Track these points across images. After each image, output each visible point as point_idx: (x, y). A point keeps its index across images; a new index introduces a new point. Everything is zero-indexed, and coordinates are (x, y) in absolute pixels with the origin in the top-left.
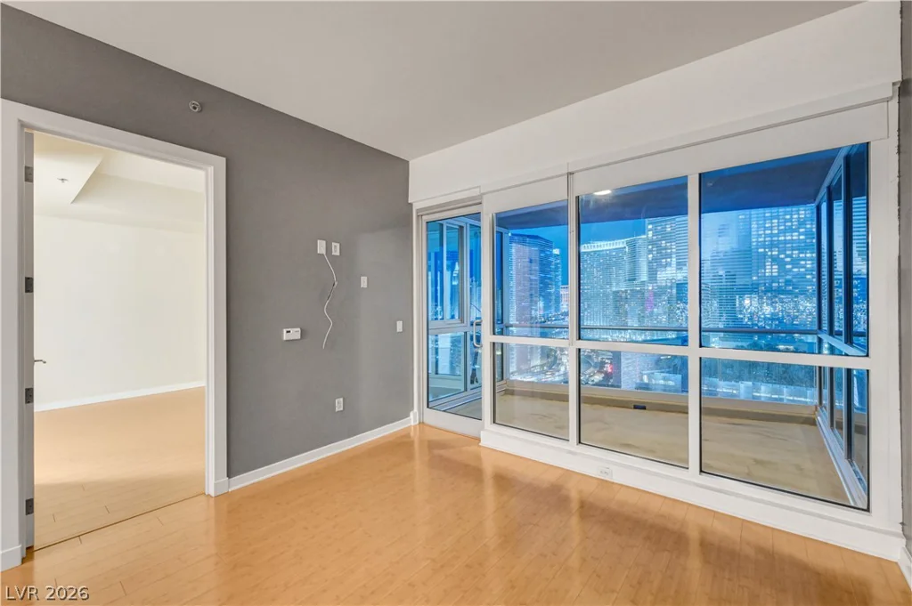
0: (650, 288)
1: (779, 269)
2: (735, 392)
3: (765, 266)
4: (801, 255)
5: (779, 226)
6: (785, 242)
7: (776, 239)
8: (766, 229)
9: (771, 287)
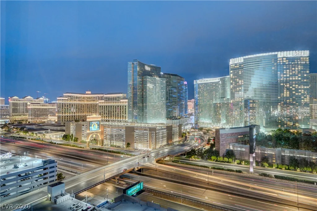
0: (232, 102)
1: (290, 93)
2: (273, 153)
3: (284, 92)
4: (299, 87)
5: (289, 73)
6: (293, 81)
7: (288, 79)
8: (284, 74)
9: (286, 102)
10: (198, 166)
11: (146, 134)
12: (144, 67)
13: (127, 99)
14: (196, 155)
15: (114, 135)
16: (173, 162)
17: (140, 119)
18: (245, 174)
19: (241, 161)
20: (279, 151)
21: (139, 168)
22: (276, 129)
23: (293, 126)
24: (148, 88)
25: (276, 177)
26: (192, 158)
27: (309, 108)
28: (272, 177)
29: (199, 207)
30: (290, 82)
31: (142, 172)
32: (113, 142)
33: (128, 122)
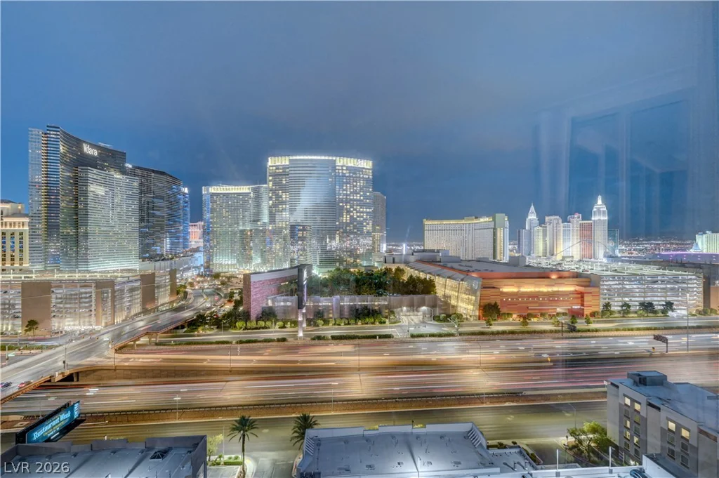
0: (271, 228)
1: (350, 217)
2: (329, 304)
3: (343, 215)
4: (361, 210)
5: (350, 189)
6: (354, 200)
7: (348, 197)
9: (346, 229)
10: (211, 343)
11: (88, 295)
12: (81, 149)
13: (26, 216)
14: (207, 323)
16: (156, 345)
17: (68, 263)
18: (291, 341)
19: (285, 322)
20: (337, 300)
21: (67, 372)
22: (333, 269)
23: (353, 263)
24: (90, 194)
25: (334, 338)
26: (198, 332)
27: (371, 239)
28: (328, 339)
29: (213, 416)
30: (351, 202)
31: (75, 379)
33: (31, 272)
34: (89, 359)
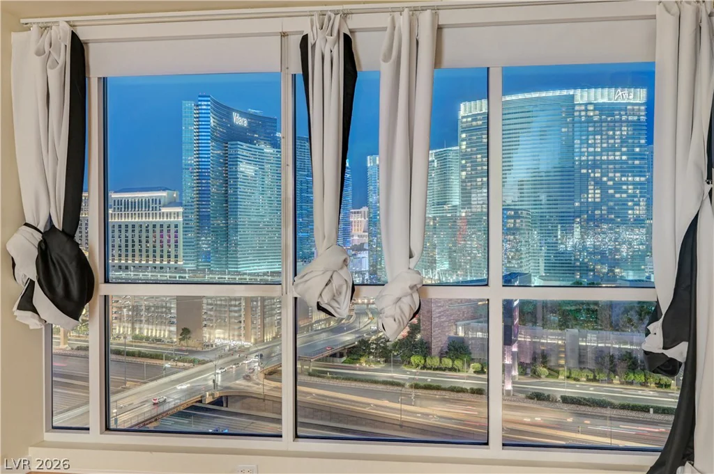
1: (601, 193)
2: (560, 342)
3: (588, 190)
4: (623, 179)
5: (602, 143)
6: (609, 162)
7: (598, 158)
8: (589, 146)
9: (594, 215)
10: (376, 382)
11: (237, 303)
12: (230, 118)
13: (180, 204)
14: (370, 353)
15: (143, 308)
16: (310, 375)
17: (218, 260)
19: (484, 365)
20: (573, 336)
21: (217, 395)
23: (608, 273)
24: (240, 176)
25: (566, 400)
26: (361, 364)
27: (644, 231)
28: (556, 402)
30: (604, 166)
31: (225, 405)
32: (140, 329)
33: (184, 271)
34: (237, 382)
